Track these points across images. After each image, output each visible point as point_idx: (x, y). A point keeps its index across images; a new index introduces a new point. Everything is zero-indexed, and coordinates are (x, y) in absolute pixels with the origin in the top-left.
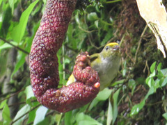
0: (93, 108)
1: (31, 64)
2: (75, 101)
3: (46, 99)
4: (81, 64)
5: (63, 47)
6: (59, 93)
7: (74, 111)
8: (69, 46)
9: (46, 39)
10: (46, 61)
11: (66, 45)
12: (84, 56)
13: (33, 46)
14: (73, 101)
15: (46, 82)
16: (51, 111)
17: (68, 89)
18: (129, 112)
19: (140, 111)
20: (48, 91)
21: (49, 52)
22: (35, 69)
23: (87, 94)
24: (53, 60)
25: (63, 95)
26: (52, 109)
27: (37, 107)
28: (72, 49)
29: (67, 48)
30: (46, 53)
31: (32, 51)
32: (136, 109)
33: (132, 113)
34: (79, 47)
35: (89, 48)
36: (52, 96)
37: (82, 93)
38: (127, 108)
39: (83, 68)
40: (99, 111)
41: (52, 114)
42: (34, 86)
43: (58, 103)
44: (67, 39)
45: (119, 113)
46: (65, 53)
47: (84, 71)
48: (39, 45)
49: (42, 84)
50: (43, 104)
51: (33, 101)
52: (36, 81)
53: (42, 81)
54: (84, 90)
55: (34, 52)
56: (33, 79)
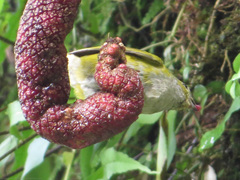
0: (132, 139)
1: (18, 62)
2: (100, 126)
3: (47, 125)
4: (109, 59)
5: (74, 30)
6: (71, 113)
7: (96, 146)
8: (85, 26)
9: (44, 16)
10: (45, 55)
11: (79, 26)
12: (114, 46)
13: (21, 29)
14: (95, 127)
15: (47, 94)
16: (56, 146)
17: (86, 106)
18: (197, 144)
19: (217, 142)
20: (51, 110)
21: (51, 39)
22: (25, 71)
23: (122, 113)
24: (58, 53)
25: (77, 117)
26: (59, 142)
27: (30, 139)
28: (90, 33)
29: (81, 31)
30: (44, 42)
31: (20, 38)
32: (209, 139)
33: (203, 147)
34: (103, 28)
35: (121, 30)
36: (57, 120)
37: (111, 112)
38: (192, 138)
39: (113, 66)
40: (141, 144)
41: (57, 151)
42: (24, 102)
43: (68, 132)
44: (81, 16)
45: (179, 146)
46: (78, 40)
47: (114, 72)
48: (32, 26)
49: (39, 98)
50: (42, 135)
51: (23, 129)
52: (28, 92)
53: (40, 91)
54: (117, 106)
55: (23, 39)
56: (23, 89)
